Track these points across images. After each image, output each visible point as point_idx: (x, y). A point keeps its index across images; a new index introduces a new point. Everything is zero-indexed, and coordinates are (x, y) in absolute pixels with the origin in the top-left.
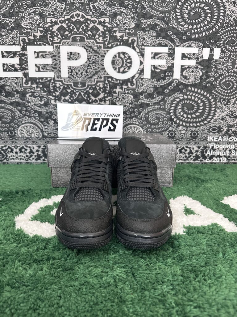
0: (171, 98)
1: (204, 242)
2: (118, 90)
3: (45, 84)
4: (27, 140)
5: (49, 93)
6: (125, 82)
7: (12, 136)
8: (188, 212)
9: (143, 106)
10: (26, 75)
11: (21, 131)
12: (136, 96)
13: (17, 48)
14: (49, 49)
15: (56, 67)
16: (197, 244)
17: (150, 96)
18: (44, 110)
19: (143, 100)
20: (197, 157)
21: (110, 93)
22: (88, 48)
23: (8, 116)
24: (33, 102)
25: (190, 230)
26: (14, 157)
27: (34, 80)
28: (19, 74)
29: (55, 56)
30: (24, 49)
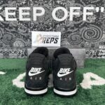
0: (82, 29)
1: (101, 92)
2: (58, 26)
3: (26, 24)
4: (18, 48)
5: (28, 27)
6: (61, 22)
7: (12, 46)
8: (92, 79)
9: (69, 33)
10: (18, 20)
11: (16, 44)
12: (66, 28)
16: (98, 93)
17: (73, 28)
18: (25, 35)
19: (69, 30)
21: (55, 27)
22: (45, 8)
23: (10, 37)
24: (21, 31)
25: (94, 87)
27: (21, 22)
29: (31, 12)
30: (18, 9)
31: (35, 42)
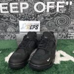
0: (56, 18)
2: (39, 16)
3: (15, 15)
4: (10, 32)
5: (17, 17)
6: (41, 13)
7: (6, 31)
8: (61, 56)
9: (47, 21)
10: (10, 12)
11: (9, 30)
12: (44, 18)
13: (7, 4)
14: (16, 4)
15: (19, 9)
16: (64, 67)
17: (49, 18)
18: (15, 23)
19: (47, 19)
20: (65, 37)
21: (36, 17)
22: (29, 3)
23: (4, 25)
24: (12, 20)
25: (62, 62)
26: (6, 38)
27: (12, 14)
28: (8, 12)
29: (19, 6)
30: (9, 4)
31: (21, 29)
